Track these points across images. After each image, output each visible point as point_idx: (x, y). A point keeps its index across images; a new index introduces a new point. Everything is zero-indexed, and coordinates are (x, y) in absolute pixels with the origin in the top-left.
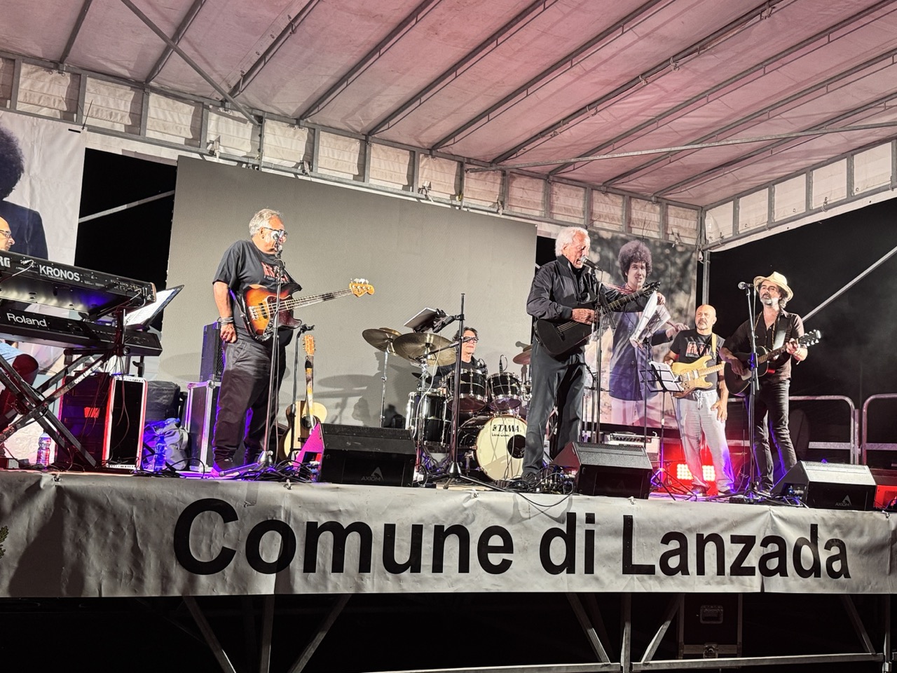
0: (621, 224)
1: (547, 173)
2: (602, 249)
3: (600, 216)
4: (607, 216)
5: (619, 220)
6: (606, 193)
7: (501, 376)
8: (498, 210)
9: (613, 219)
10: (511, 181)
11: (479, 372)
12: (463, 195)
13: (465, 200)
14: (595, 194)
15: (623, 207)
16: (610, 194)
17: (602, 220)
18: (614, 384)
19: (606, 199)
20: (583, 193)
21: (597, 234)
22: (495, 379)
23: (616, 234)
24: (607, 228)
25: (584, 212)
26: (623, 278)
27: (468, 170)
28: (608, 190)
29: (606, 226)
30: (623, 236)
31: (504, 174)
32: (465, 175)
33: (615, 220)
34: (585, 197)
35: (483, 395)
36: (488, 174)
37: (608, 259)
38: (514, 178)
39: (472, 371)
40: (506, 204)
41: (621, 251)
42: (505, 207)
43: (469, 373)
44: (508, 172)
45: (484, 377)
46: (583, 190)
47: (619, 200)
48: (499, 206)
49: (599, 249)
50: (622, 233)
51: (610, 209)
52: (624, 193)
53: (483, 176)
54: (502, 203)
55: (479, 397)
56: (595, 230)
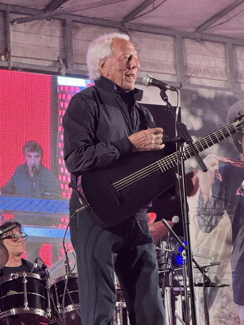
0: (226, 79)
1: (121, 20)
2: (205, 112)
3: (197, 71)
4: (206, 70)
5: (222, 75)
6: (201, 40)
7: (69, 279)
8: (60, 69)
9: (214, 73)
10: (73, 32)
11: (38, 276)
12: (10, 52)
13: (12, 59)
14: (189, 44)
15: (226, 57)
16: (207, 43)
17: (200, 75)
18: (239, 287)
19: (203, 49)
20: (172, 42)
21: (196, 93)
22: (60, 283)
23: (220, 92)
24: (208, 85)
25: (175, 67)
26: (236, 148)
27: (14, 20)
28: (204, 38)
29: (206, 83)
30: (229, 93)
31: (64, 24)
32: (11, 27)
33: (217, 75)
34: (174, 48)
35: (44, 308)
36: (42, 25)
37: (213, 124)
38: (78, 28)
39: (25, 275)
40: (69, 62)
41: (229, 113)
42: (69, 66)
43: (21, 278)
44: (68, 21)
45: (43, 282)
46: (170, 38)
47: (220, 50)
48: (60, 65)
49: (200, 112)
50: (229, 90)
51: (209, 62)
52: (225, 40)
53: (36, 28)
54: (65, 61)
55: (40, 312)
56: (192, 88)
